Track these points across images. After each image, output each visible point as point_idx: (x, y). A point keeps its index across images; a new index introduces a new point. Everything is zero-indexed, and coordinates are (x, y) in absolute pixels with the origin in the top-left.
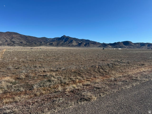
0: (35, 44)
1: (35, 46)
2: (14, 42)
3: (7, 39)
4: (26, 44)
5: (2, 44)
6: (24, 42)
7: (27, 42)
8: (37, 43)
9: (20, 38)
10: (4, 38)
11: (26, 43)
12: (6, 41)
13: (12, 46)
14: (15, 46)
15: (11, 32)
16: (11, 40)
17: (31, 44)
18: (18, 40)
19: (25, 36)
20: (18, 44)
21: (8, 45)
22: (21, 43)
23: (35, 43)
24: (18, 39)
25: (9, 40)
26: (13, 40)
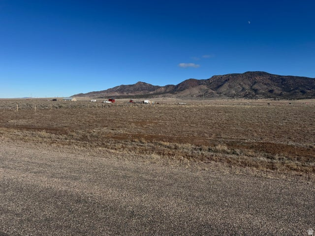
0: (303, 92)
1: (301, 99)
2: (256, 91)
3: (244, 86)
4: (281, 95)
5: (235, 95)
6: (277, 90)
7: (284, 89)
8: (309, 91)
9: (270, 82)
10: (240, 84)
11: (280, 92)
12: (243, 89)
13: (252, 98)
14: (256, 98)
15: (254, 72)
16: (251, 87)
17: (291, 95)
18: (266, 86)
19: (281, 76)
20: (264, 94)
21: (246, 96)
22: (271, 91)
23: (301, 92)
24: (266, 84)
25: (247, 87)
26: (256, 87)
